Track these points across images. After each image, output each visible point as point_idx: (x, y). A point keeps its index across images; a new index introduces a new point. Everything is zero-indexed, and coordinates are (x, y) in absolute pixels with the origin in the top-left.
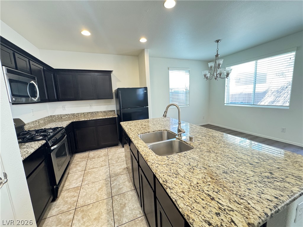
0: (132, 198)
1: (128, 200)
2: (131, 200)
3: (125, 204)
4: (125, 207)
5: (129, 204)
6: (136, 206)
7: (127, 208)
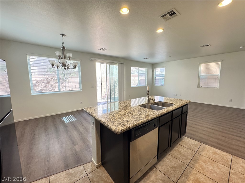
0: (164, 165)
1: (167, 167)
2: (166, 165)
3: (171, 167)
4: (173, 166)
5: (169, 164)
6: (167, 160)
7: (173, 164)
